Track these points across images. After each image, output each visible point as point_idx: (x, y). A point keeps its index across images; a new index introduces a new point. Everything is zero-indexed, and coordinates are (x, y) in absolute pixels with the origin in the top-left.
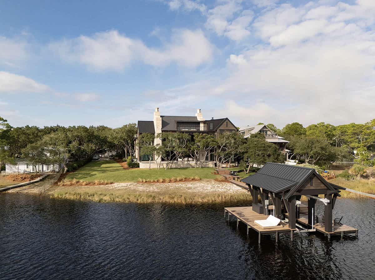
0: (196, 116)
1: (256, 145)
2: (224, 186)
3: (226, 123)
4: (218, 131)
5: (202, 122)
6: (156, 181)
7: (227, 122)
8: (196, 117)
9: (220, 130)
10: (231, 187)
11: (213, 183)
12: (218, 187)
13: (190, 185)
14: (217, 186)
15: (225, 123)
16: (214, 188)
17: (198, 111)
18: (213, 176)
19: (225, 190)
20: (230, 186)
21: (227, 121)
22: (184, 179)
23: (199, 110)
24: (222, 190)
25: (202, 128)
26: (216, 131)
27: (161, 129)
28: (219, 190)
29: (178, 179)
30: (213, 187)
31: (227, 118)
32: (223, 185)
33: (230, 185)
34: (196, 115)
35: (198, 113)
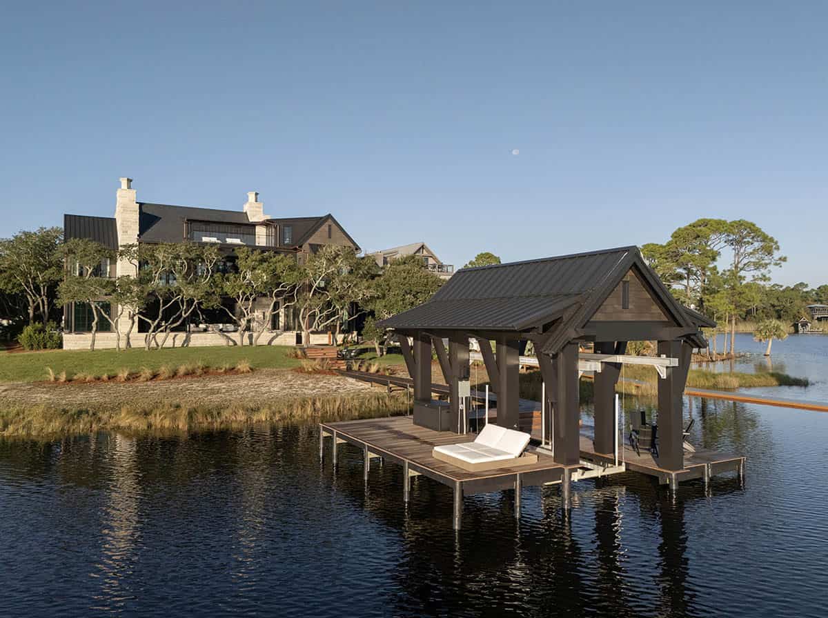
0: (245, 211)
1: (405, 279)
2: (321, 384)
3: (327, 229)
4: (306, 247)
5: (262, 224)
6: (105, 377)
7: (330, 226)
8: (246, 213)
9: (310, 244)
10: (341, 383)
11: (290, 377)
12: (303, 385)
13: (214, 385)
14: (299, 382)
15: (325, 227)
16: (291, 388)
17: (252, 197)
18: (289, 362)
19: (325, 391)
20: (338, 382)
21: (330, 222)
22: (199, 372)
23: (254, 195)
24: (314, 391)
25: (262, 237)
26: (301, 247)
27: (136, 236)
28: (306, 391)
29: (182, 370)
30: (289, 386)
31: (330, 215)
32: (318, 381)
33: (339, 380)
34: (246, 208)
35: (251, 203)
